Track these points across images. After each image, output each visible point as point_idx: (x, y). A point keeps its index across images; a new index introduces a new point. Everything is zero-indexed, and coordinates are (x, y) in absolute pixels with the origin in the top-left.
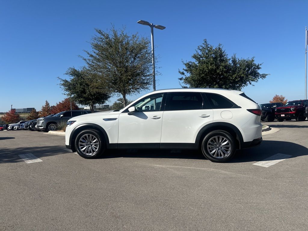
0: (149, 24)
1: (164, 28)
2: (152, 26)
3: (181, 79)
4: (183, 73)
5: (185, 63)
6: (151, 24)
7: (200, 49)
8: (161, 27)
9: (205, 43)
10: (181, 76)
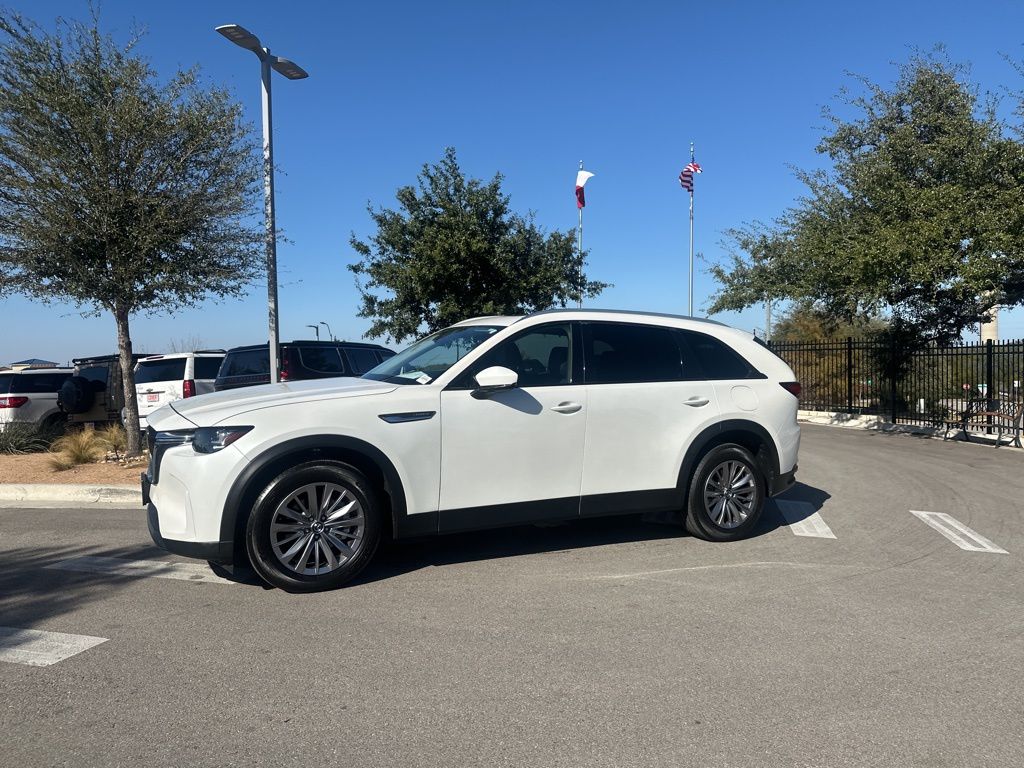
0: (257, 50)
1: (304, 75)
2: (268, 61)
3: (356, 269)
4: (366, 251)
5: (379, 212)
6: (265, 49)
7: (429, 176)
8: (293, 72)
9: (448, 162)
10: (357, 258)
